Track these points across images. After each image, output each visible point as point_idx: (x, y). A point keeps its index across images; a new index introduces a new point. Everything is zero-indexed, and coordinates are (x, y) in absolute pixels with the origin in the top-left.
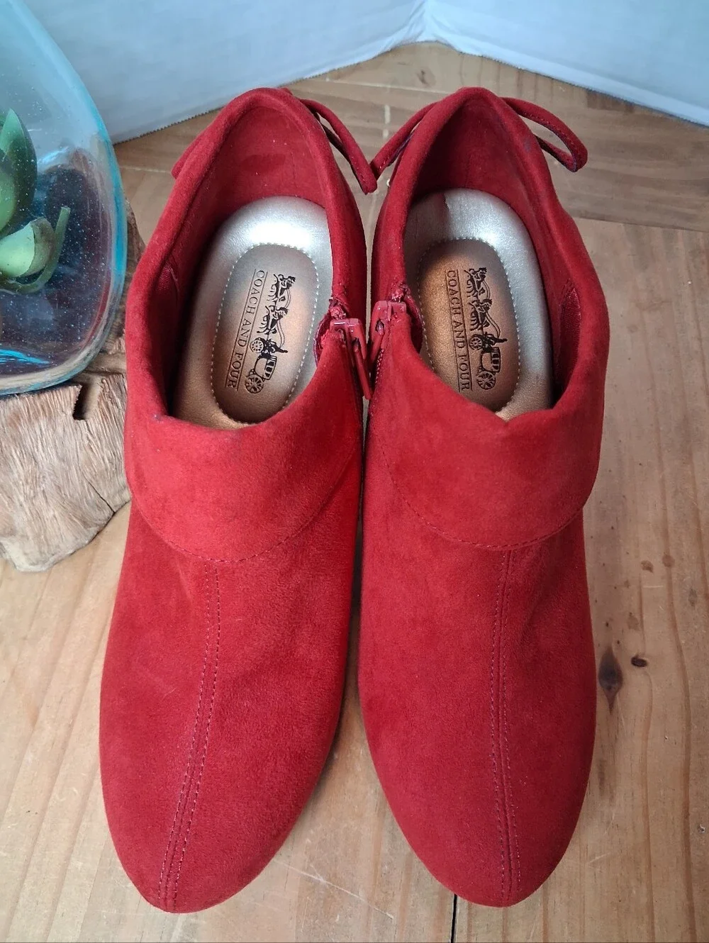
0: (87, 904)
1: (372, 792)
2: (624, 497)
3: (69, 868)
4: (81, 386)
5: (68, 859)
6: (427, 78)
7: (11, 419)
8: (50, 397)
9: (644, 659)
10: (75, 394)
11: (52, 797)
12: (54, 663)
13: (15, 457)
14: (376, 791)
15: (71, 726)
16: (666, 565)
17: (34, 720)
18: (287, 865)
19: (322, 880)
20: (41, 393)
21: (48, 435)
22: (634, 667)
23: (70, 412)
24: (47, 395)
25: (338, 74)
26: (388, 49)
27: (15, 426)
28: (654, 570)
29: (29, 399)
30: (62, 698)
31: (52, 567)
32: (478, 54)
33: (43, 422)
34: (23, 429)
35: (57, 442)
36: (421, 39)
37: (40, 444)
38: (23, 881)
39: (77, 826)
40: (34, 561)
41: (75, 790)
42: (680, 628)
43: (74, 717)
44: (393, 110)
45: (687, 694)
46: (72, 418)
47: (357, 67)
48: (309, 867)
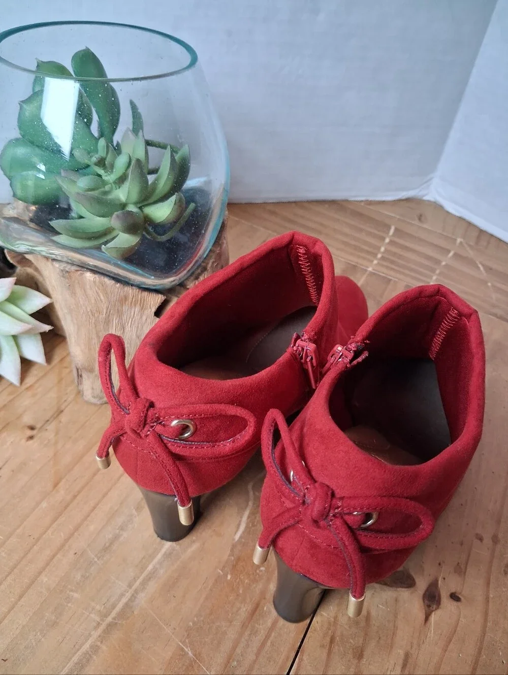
0: (39, 606)
1: (244, 609)
2: (476, 488)
3: (38, 579)
4: (165, 297)
5: (40, 573)
6: (423, 218)
7: (122, 298)
8: (147, 295)
9: (460, 596)
10: (161, 300)
11: (47, 533)
12: (81, 457)
13: (114, 323)
14: (246, 610)
15: (75, 497)
16: (493, 541)
17: (56, 485)
18: (171, 634)
19: (190, 653)
20: (144, 290)
21: (137, 317)
22: (451, 600)
23: (154, 310)
24: (146, 294)
25: (370, 203)
26: (404, 198)
27: (122, 304)
28: (484, 542)
29: (136, 291)
30: (77, 478)
31: (103, 404)
32: (457, 214)
33: (137, 309)
34: (125, 308)
35: (139, 325)
36: (426, 198)
37: (130, 321)
38: (7, 576)
39: (54, 556)
40: (95, 396)
41: (62, 534)
42: (491, 585)
43: (79, 492)
44: (396, 230)
45: (484, 633)
46: (153, 314)
47: (383, 202)
48: (185, 641)
